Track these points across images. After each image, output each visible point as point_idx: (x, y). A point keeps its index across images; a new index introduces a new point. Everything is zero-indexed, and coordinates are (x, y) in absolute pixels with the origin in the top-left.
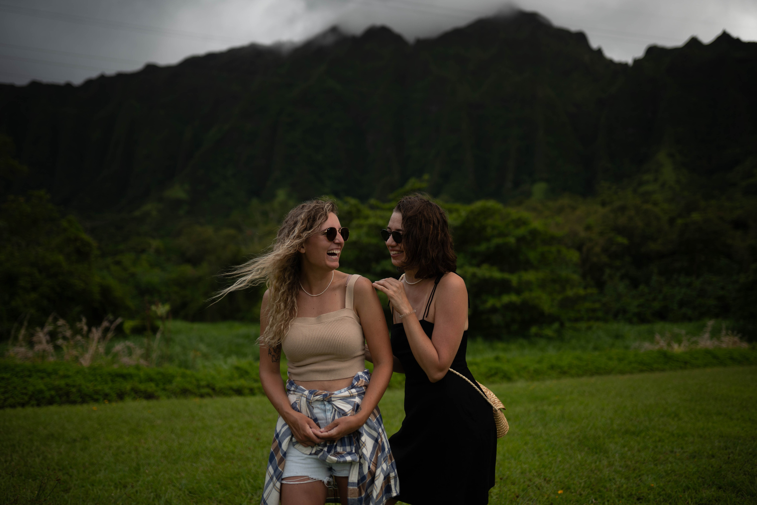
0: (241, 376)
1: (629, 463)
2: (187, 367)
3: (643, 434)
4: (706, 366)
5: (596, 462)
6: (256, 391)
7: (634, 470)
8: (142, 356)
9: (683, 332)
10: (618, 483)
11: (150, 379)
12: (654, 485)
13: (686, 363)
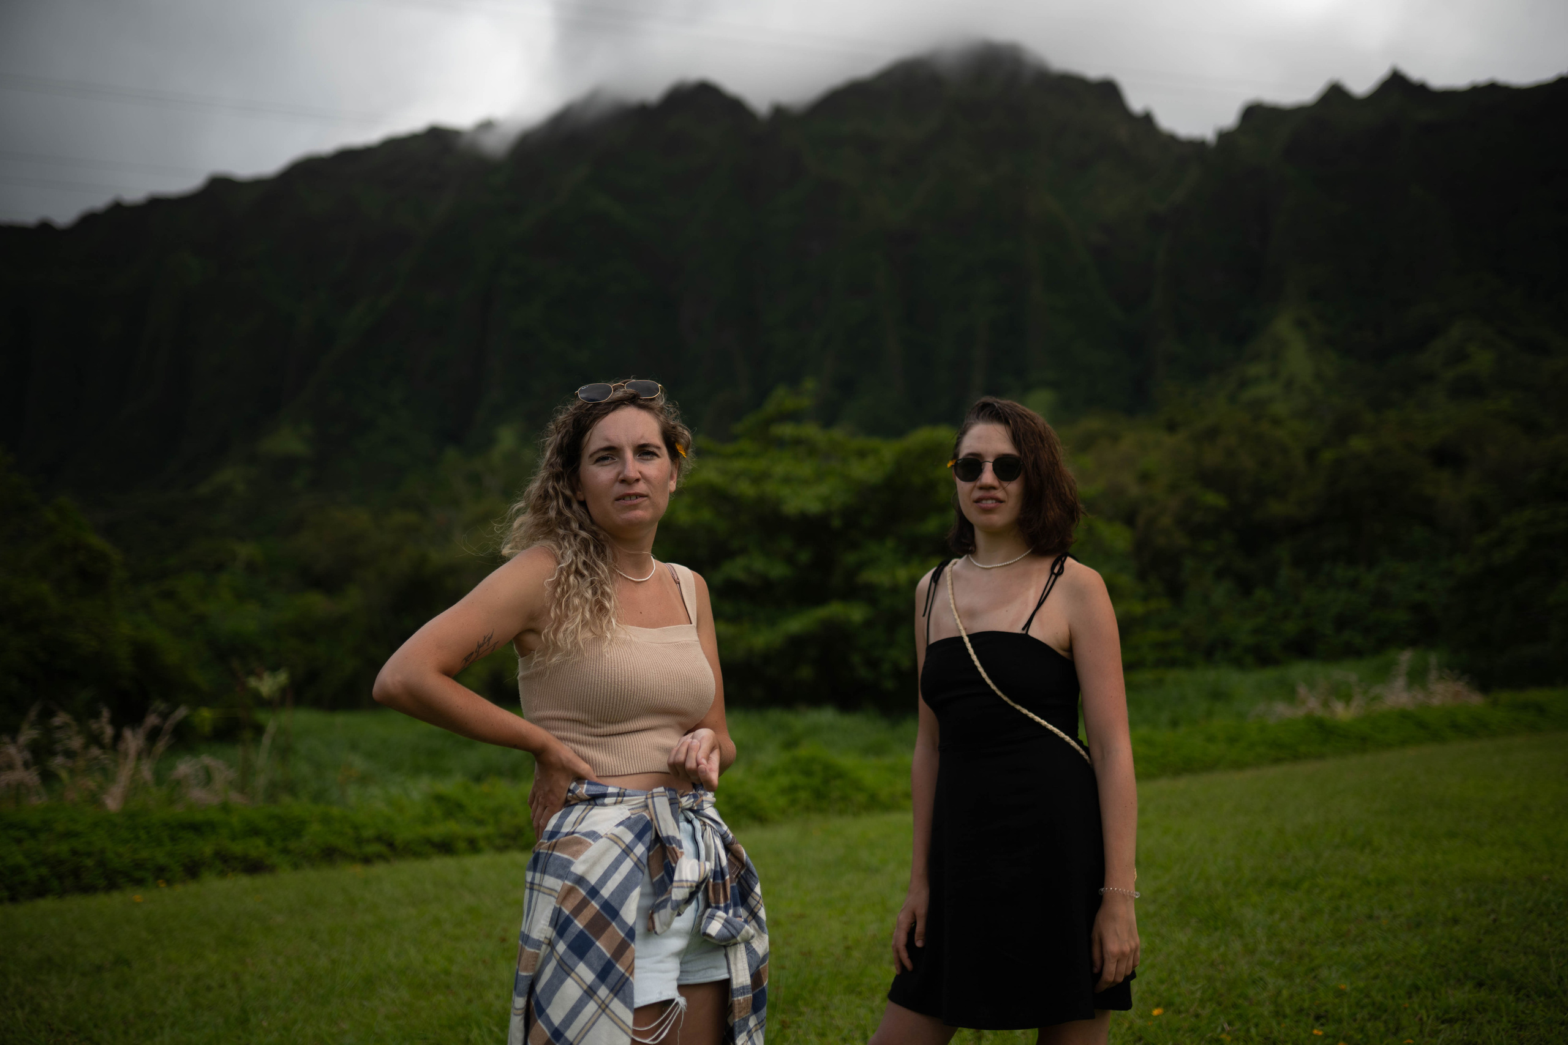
0: (449, 814)
1: (1287, 945)
2: (329, 801)
3: (1306, 885)
4: (1404, 743)
5: (1218, 947)
6: (482, 843)
7: (1301, 958)
8: (234, 785)
9: (1353, 678)
10: (1270, 987)
11: (254, 832)
12: (1345, 986)
13: (1363, 740)
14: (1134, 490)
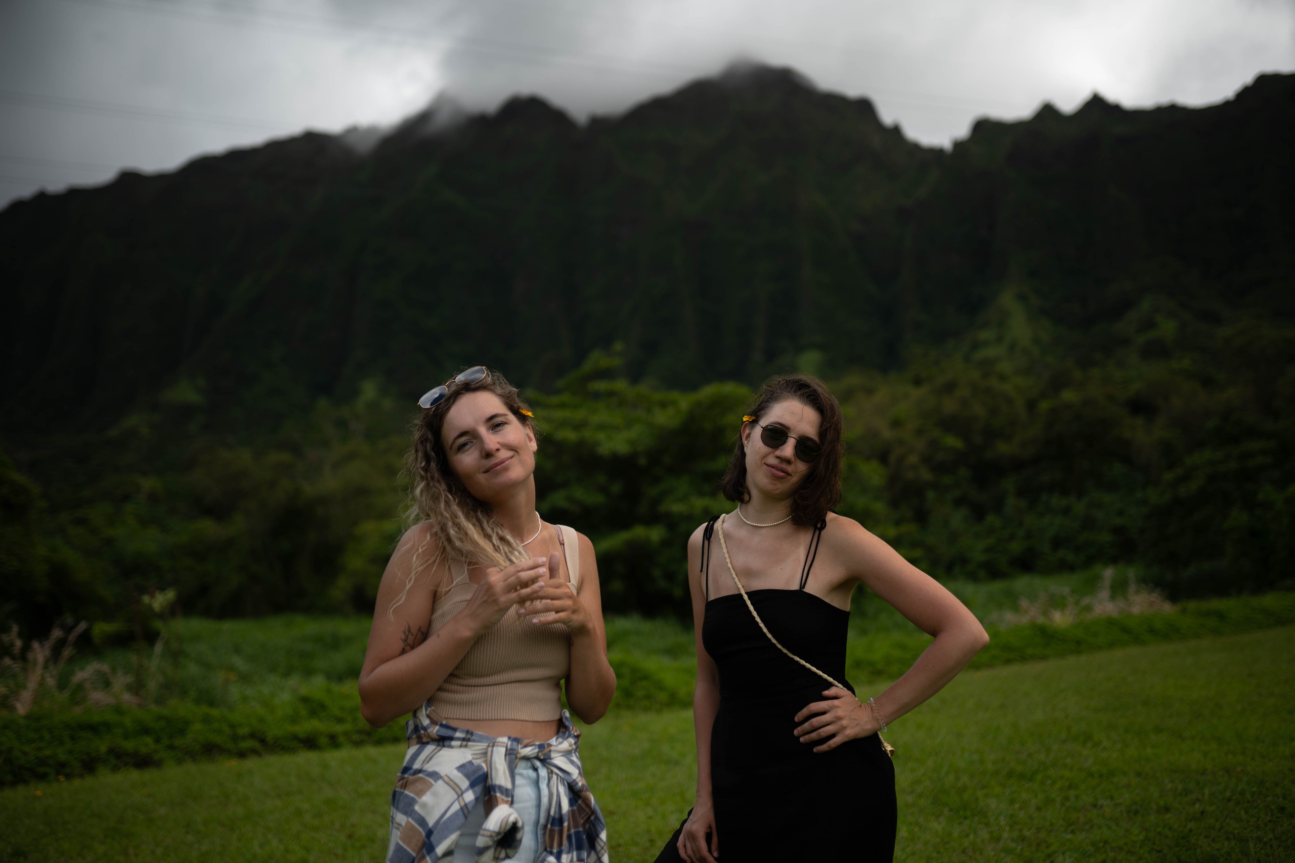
0: (313, 713)
2: (212, 703)
4: (1111, 645)
6: (341, 739)
8: (129, 688)
9: (1066, 590)
11: (145, 730)
13: (1078, 643)
14: (887, 434)
